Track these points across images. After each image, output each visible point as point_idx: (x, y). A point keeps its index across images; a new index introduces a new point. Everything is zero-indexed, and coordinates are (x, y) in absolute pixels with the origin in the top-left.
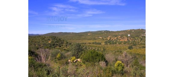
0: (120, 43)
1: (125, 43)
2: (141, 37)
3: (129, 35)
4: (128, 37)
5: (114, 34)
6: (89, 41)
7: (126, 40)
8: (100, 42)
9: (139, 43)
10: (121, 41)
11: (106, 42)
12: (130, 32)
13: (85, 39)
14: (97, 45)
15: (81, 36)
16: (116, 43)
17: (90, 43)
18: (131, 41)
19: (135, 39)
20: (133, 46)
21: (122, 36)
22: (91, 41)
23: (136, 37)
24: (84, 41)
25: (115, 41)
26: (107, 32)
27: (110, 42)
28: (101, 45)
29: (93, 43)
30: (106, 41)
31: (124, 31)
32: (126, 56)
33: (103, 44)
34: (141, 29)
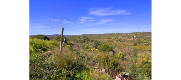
0: (128, 41)
1: (131, 41)
2: (145, 38)
3: (135, 36)
4: (134, 37)
5: (123, 35)
6: (106, 40)
7: (132, 40)
8: (113, 40)
9: (143, 42)
10: (128, 40)
11: (117, 41)
12: (136, 34)
13: (103, 38)
14: (111, 42)
15: (101, 36)
16: (124, 41)
17: (106, 41)
18: (136, 40)
19: (140, 39)
20: (137, 44)
21: (129, 37)
22: (107, 40)
23: (141, 37)
24: (103, 40)
25: (123, 40)
26: (118, 34)
27: (120, 40)
28: (113, 43)
29: (108, 41)
30: (117, 39)
31: (131, 33)
32: (128, 49)
33: (115, 41)
34: (144, 32)
